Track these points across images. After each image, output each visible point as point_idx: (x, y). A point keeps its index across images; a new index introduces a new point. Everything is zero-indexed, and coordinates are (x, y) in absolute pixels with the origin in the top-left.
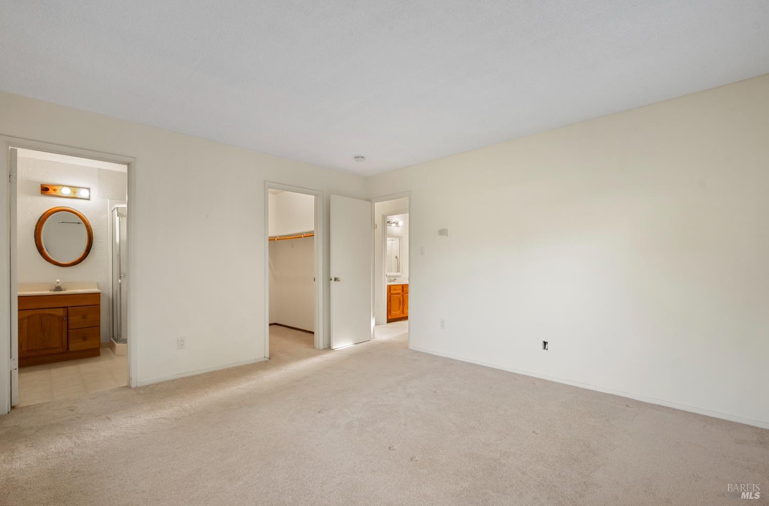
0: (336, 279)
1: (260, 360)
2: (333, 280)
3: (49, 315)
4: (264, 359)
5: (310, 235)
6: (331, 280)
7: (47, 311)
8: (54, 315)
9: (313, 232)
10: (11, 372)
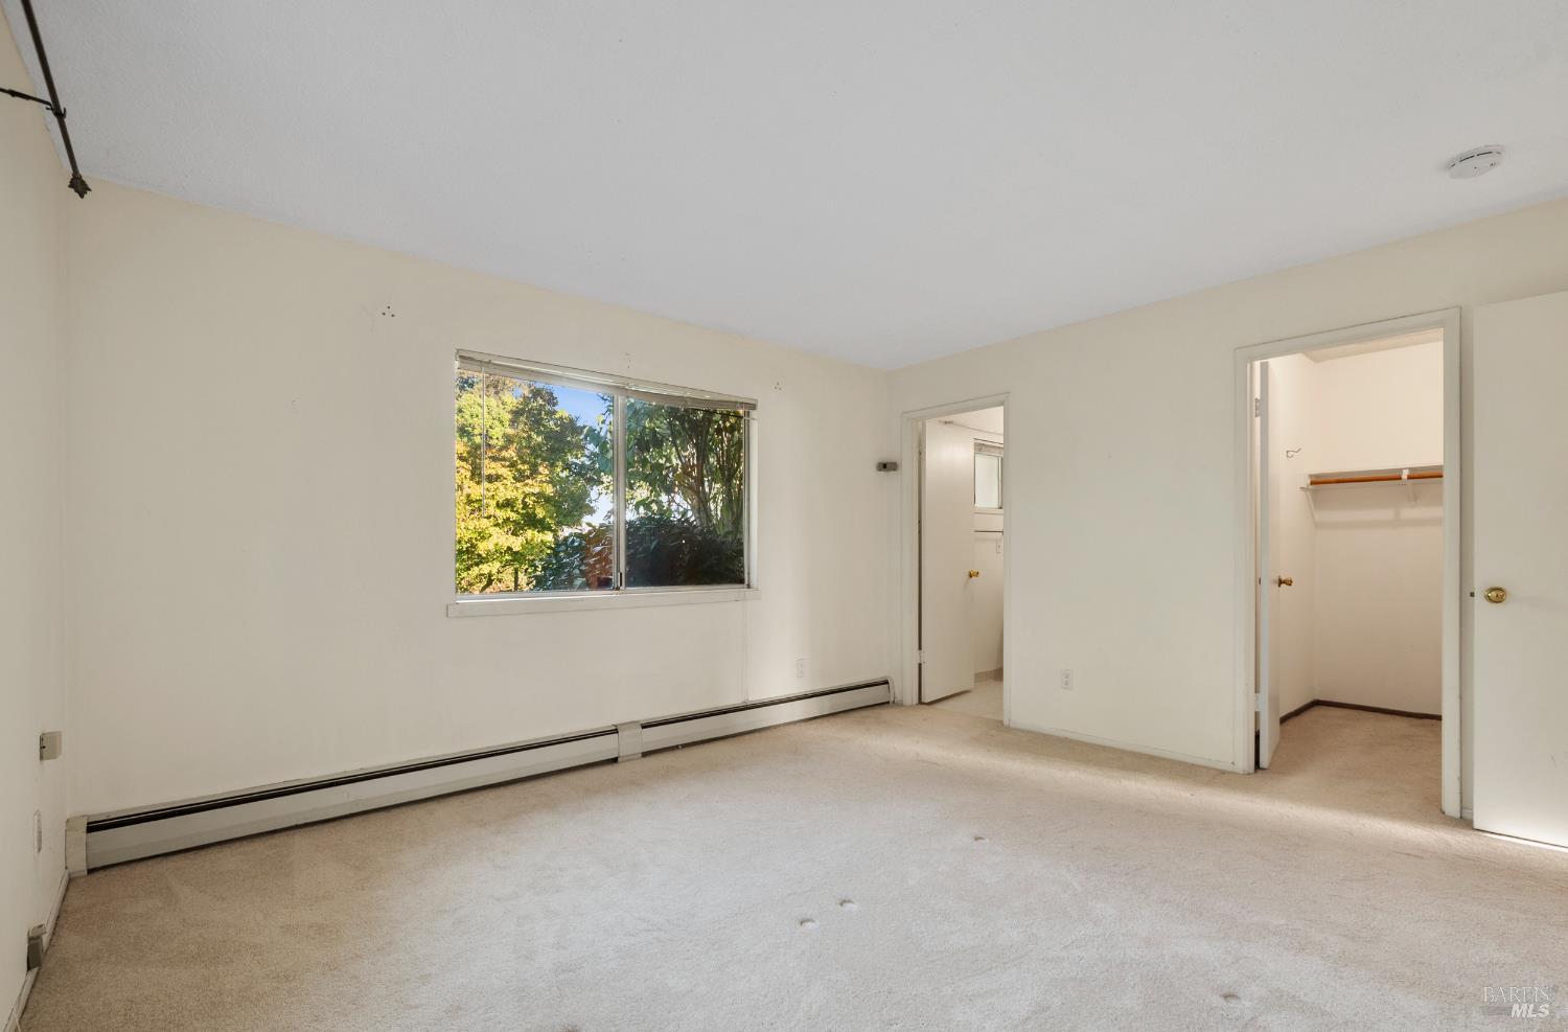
1: (1218, 766)
4: (1229, 768)
10: (920, 665)
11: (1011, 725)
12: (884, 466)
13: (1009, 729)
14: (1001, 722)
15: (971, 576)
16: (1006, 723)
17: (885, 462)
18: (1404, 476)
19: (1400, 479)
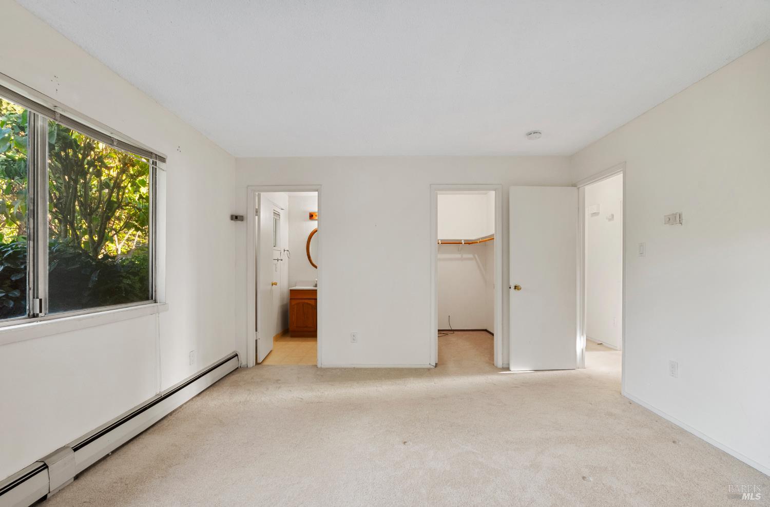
0: (516, 287)
1: (424, 367)
2: (513, 287)
3: (307, 303)
4: (429, 366)
5: (491, 238)
6: (510, 288)
7: (306, 301)
8: (309, 304)
9: (493, 235)
10: (256, 341)
11: (323, 367)
12: (235, 218)
13: (322, 369)
14: (316, 366)
15: (272, 285)
16: (319, 366)
17: (236, 215)
18: (463, 243)
19: (462, 243)
